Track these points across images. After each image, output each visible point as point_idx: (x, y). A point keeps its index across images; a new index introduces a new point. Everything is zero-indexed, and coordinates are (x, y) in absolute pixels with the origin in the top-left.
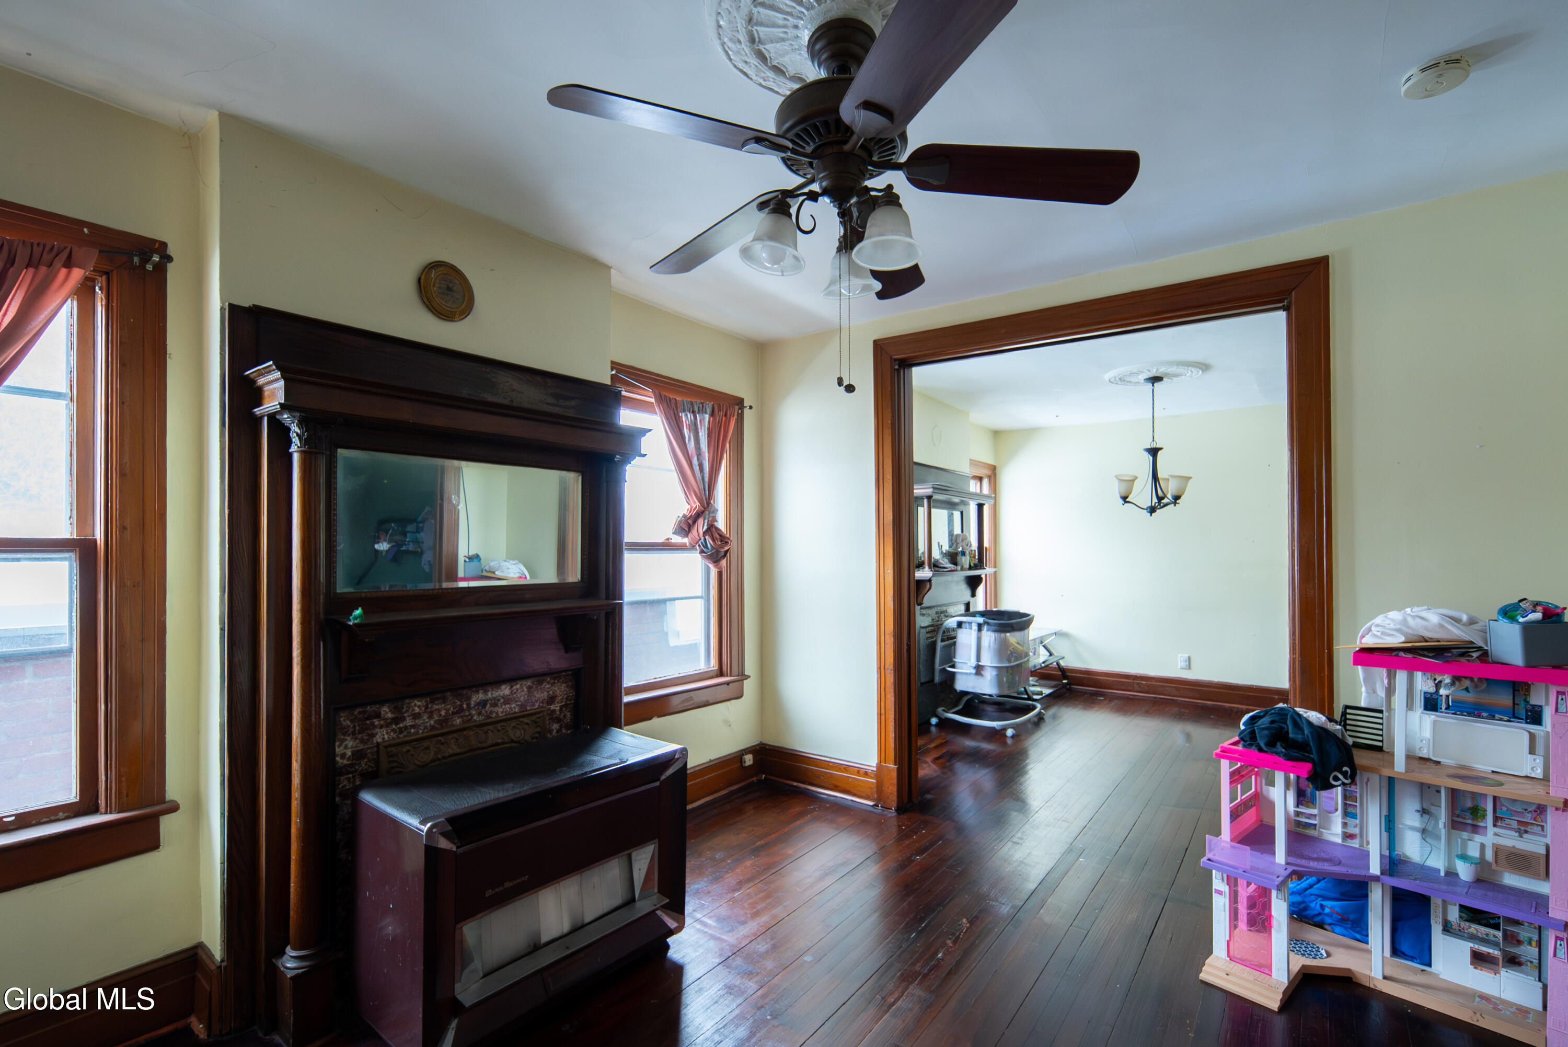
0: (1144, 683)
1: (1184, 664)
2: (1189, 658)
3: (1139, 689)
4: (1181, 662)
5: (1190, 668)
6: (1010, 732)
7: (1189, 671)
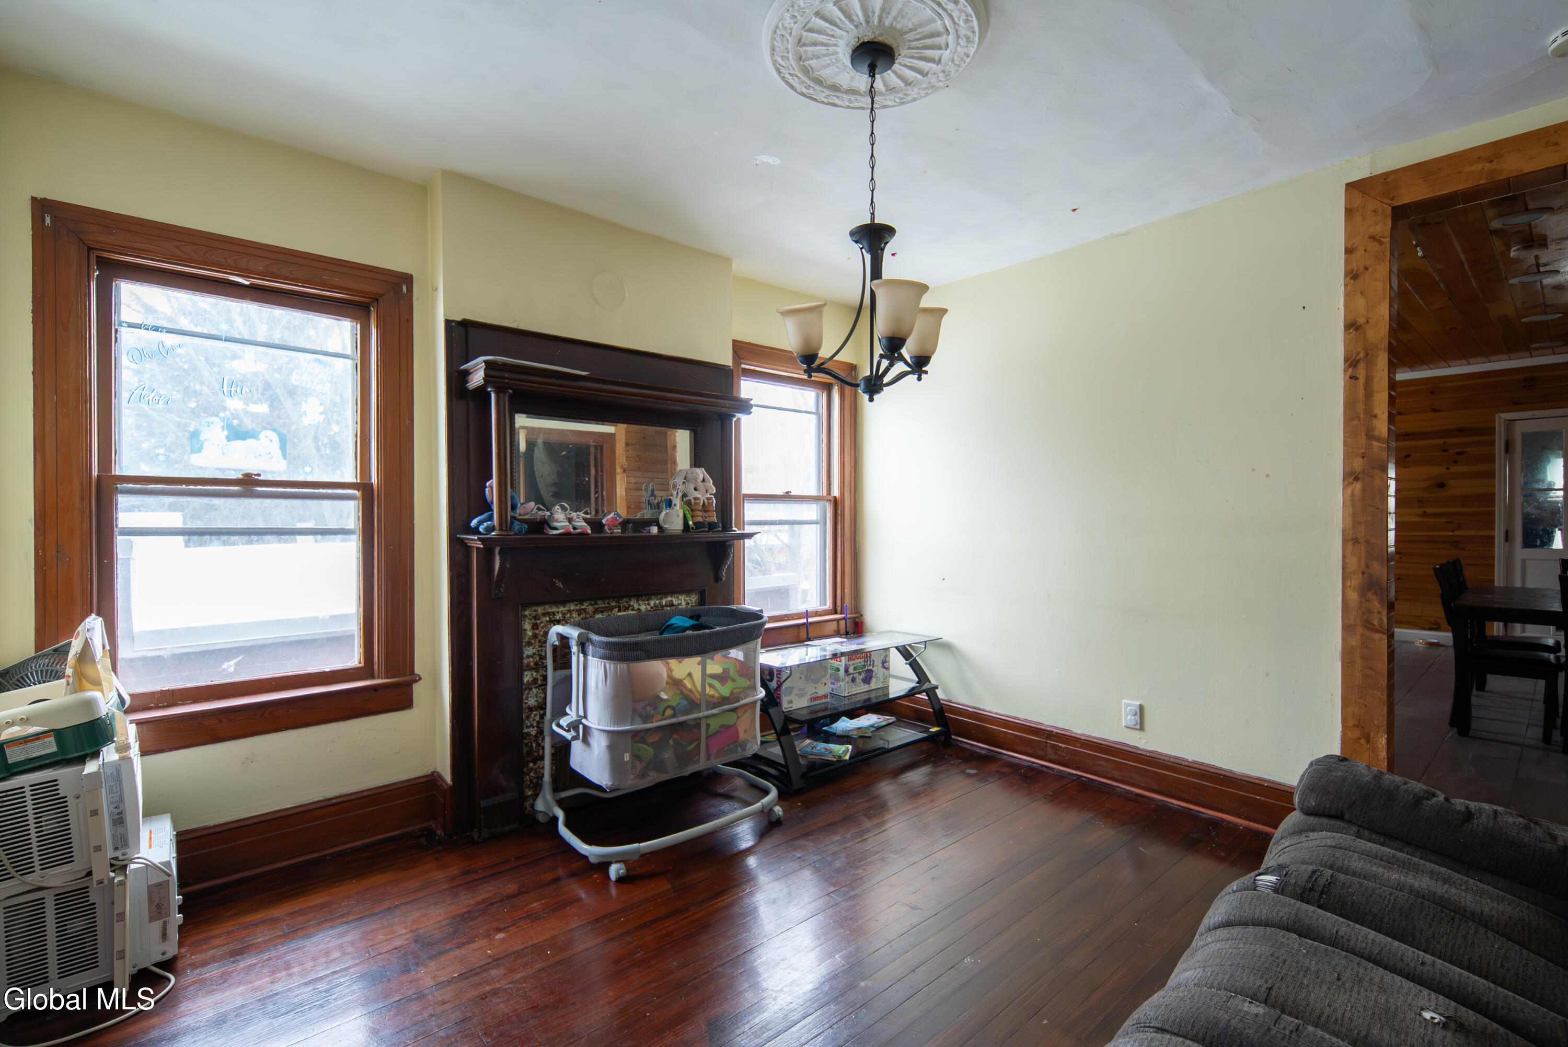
0: (1063, 746)
1: (1131, 720)
2: (1141, 708)
3: (1053, 757)
4: (1127, 715)
5: (1142, 728)
6: (615, 870)
7: (1141, 733)
